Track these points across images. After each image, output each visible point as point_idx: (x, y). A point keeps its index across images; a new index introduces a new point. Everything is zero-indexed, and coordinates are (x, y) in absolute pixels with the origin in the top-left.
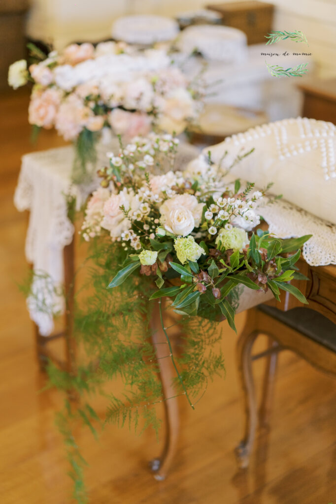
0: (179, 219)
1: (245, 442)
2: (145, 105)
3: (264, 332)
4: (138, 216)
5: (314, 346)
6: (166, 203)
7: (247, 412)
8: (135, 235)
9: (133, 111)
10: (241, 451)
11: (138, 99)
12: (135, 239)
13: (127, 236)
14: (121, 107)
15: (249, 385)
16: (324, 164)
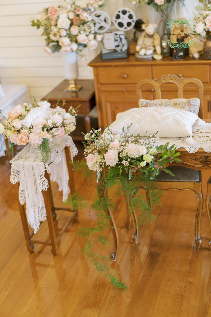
0: (142, 150)
16: (159, 120)
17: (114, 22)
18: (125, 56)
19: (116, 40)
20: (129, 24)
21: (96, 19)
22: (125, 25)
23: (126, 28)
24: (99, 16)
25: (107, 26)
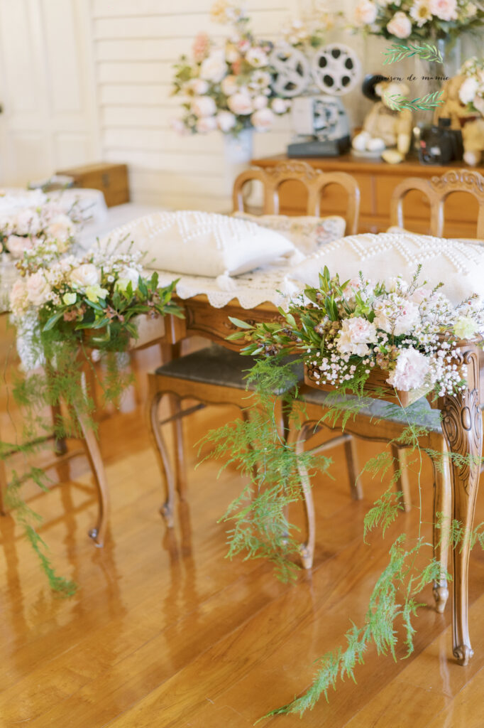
0: (86, 274)
1: (167, 501)
2: (35, 228)
3: (165, 392)
4: (55, 281)
5: (204, 386)
6: (74, 272)
7: (164, 472)
8: (55, 295)
9: (25, 236)
10: (165, 510)
11: (30, 223)
12: (56, 298)
13: (49, 297)
14: (15, 234)
15: (161, 446)
16: (181, 232)
17: (315, 73)
18: (332, 150)
19: (317, 115)
20: (346, 81)
21: (280, 67)
22: (338, 82)
23: (339, 90)
24: (284, 60)
25: (301, 83)
